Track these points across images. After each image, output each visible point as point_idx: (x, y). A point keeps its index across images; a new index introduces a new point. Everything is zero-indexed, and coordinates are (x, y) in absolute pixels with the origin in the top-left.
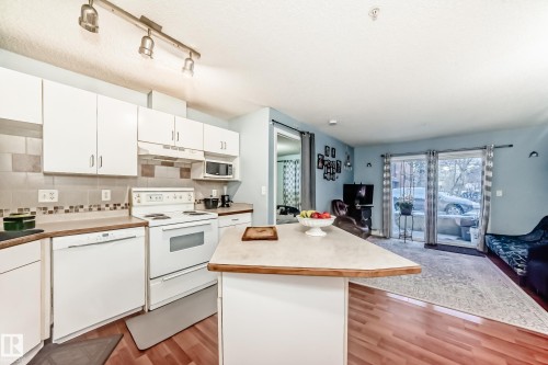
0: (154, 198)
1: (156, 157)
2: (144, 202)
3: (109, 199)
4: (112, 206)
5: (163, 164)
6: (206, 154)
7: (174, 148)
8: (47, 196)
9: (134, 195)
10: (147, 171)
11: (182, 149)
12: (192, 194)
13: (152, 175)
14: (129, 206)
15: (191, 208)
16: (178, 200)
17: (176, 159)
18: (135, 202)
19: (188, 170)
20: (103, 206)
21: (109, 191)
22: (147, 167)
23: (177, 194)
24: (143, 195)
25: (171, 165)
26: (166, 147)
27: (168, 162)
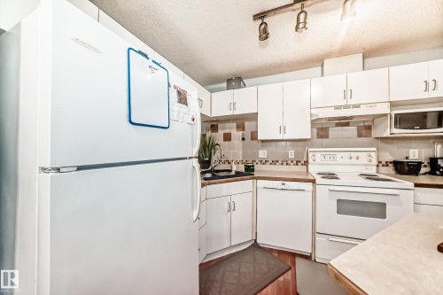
0: (327, 157)
1: (330, 119)
2: (318, 161)
3: (293, 157)
4: (295, 162)
5: (338, 125)
6: (393, 105)
7: (346, 107)
8: (263, 154)
9: (310, 155)
10: (322, 133)
11: (357, 106)
12: (373, 155)
13: (327, 137)
14: (306, 163)
15: (372, 171)
16: (354, 161)
17: (351, 118)
18: (310, 161)
19: (369, 128)
20: (289, 162)
21: (293, 151)
22: (322, 130)
23: (354, 155)
24: (318, 155)
25: (347, 124)
26: (337, 108)
27: (343, 122)
